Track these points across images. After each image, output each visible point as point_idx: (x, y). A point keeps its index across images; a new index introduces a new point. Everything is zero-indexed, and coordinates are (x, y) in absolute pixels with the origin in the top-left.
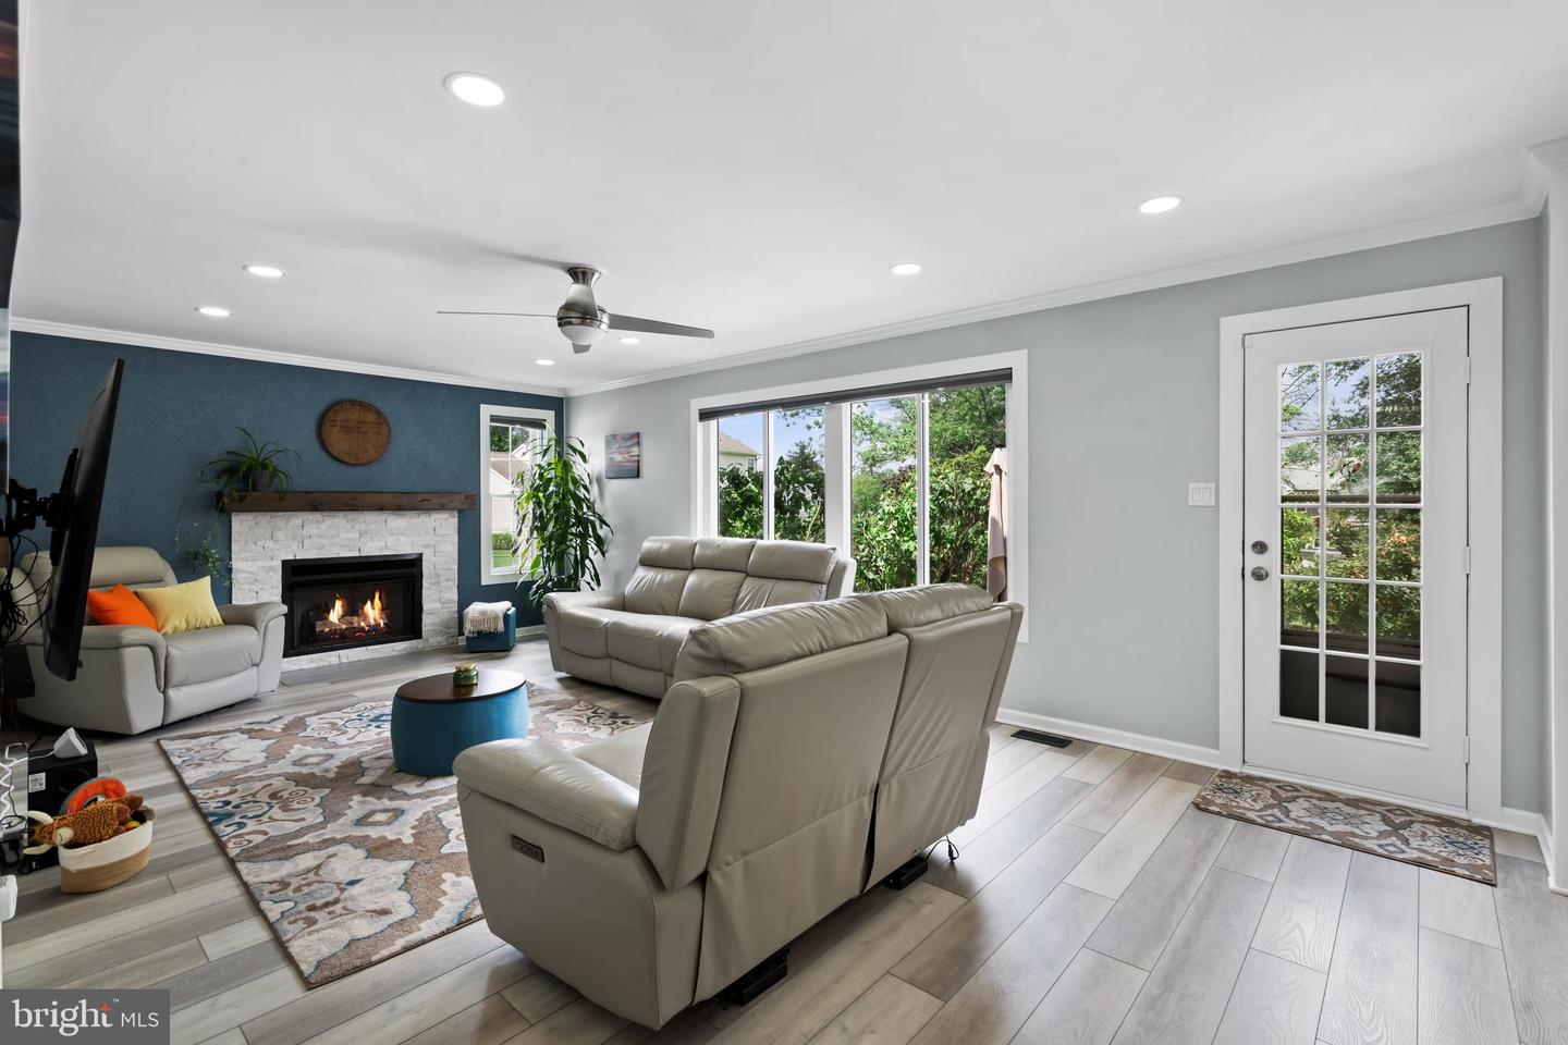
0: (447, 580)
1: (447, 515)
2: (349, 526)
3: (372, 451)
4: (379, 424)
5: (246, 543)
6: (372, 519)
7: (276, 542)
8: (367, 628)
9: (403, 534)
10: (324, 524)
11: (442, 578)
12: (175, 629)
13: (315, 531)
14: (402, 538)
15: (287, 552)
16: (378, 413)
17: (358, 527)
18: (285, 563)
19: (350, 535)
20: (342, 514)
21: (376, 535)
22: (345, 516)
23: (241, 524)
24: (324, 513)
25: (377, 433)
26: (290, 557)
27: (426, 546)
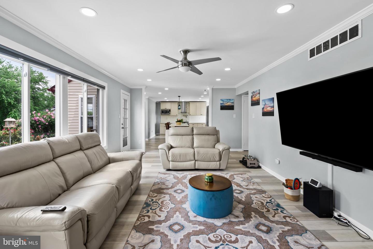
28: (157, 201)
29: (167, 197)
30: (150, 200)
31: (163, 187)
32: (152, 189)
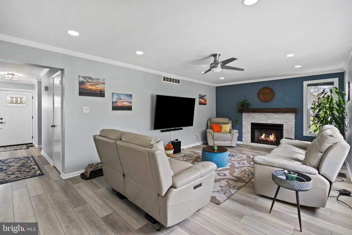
0: (291, 132)
1: (291, 114)
2: (264, 116)
3: (269, 99)
4: (271, 92)
5: (245, 119)
6: (270, 115)
7: (250, 119)
8: (270, 141)
9: (278, 119)
10: (259, 116)
11: (289, 131)
12: (223, 132)
13: (257, 117)
14: (278, 120)
15: (252, 121)
16: (271, 89)
17: (267, 116)
18: (252, 123)
19: (264, 118)
20: (263, 113)
21: (271, 119)
22: (263, 114)
23: (244, 115)
24: (259, 113)
25: (270, 94)
26: (252, 122)
27: (285, 122)
28: (244, 174)
29: (235, 174)
30: (250, 176)
31: (231, 182)
32: (244, 184)
